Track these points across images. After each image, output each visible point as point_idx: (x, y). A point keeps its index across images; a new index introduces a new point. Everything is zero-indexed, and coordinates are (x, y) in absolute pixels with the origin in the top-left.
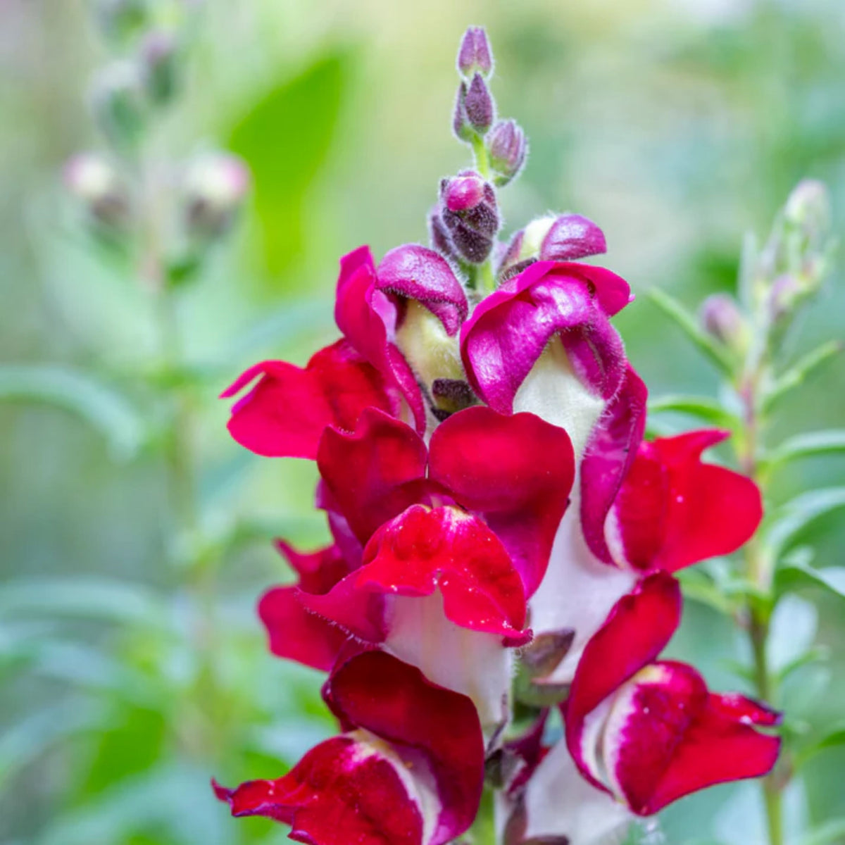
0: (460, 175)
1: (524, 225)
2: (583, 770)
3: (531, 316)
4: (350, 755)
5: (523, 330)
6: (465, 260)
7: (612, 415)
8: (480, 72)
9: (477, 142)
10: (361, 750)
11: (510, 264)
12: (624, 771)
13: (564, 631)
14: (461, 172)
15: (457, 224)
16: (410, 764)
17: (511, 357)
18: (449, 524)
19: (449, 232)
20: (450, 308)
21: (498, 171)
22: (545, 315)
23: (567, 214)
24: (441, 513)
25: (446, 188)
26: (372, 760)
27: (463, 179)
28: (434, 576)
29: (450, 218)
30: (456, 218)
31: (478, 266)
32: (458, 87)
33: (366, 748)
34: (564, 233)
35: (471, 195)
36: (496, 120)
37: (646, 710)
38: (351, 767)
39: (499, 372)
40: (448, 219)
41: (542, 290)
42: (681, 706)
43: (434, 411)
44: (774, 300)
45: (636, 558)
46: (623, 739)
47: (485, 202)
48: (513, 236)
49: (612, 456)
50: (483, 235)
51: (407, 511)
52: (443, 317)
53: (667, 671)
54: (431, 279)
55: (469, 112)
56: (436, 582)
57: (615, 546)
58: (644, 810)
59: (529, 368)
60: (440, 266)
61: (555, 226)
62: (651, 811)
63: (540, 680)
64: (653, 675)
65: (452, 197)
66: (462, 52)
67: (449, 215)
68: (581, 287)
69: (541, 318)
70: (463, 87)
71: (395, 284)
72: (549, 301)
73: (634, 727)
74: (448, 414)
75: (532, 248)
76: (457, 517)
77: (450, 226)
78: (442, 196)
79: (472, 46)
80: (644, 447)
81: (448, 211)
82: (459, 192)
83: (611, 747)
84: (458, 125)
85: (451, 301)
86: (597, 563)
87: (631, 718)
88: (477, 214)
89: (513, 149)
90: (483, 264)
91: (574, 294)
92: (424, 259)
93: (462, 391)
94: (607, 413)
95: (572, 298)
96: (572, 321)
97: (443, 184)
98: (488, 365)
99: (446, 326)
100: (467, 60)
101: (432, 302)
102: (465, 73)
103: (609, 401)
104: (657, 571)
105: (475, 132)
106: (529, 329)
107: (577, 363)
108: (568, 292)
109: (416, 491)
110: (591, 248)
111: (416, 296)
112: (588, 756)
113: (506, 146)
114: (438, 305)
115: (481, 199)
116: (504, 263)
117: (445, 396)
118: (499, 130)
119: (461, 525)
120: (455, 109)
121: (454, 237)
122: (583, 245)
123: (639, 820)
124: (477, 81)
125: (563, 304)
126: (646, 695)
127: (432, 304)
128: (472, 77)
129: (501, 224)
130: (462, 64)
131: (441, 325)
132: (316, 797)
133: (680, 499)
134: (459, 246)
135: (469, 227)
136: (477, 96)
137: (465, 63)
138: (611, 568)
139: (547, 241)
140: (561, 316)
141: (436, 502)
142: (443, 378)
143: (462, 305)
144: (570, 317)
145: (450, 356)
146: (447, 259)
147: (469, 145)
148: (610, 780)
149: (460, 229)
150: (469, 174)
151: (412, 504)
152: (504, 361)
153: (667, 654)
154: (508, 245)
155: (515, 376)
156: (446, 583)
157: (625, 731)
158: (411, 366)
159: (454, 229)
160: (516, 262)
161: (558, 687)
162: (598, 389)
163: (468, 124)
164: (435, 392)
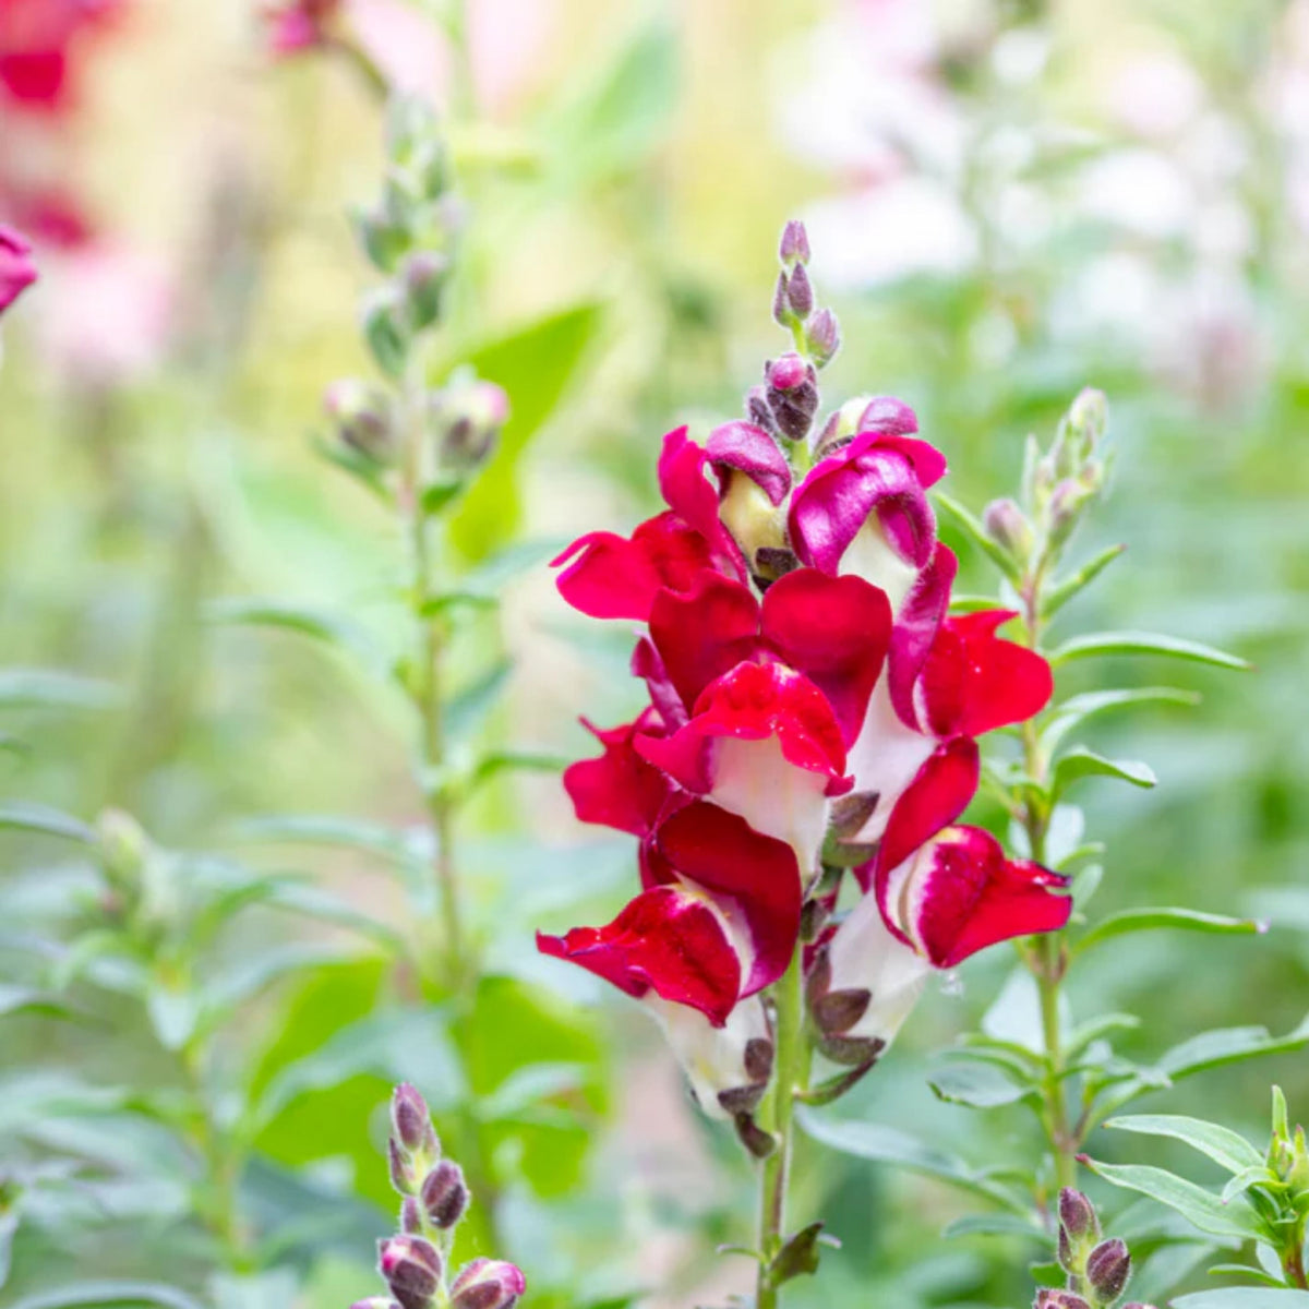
0: (784, 357)
1: (840, 406)
2: (887, 922)
3: (857, 484)
4: (673, 903)
5: (849, 497)
6: (785, 437)
7: (924, 583)
8: (801, 262)
9: (796, 328)
10: (684, 898)
11: (827, 442)
12: (926, 925)
13: (870, 792)
14: (784, 353)
15: (782, 401)
16: (728, 914)
17: (839, 523)
18: (779, 678)
19: (771, 410)
20: (775, 480)
21: (816, 354)
22: (870, 483)
23: (881, 396)
24: (771, 669)
25: (771, 368)
26: (694, 908)
27: (787, 360)
28: (770, 721)
29: (774, 396)
30: (780, 395)
31: (797, 443)
32: (779, 276)
33: (687, 895)
34: (881, 412)
35: (795, 374)
36: (815, 307)
37: (948, 868)
38: (675, 913)
39: (827, 537)
40: (772, 397)
41: (867, 460)
42: (980, 864)
43: (756, 579)
44: (1056, 504)
45: (939, 726)
46: (925, 894)
47: (809, 382)
48: (830, 416)
49: (917, 626)
50: (805, 412)
51: (738, 667)
52: (766, 488)
53: (965, 833)
54: (758, 453)
55: (791, 298)
56: (773, 726)
57: (921, 712)
58: (944, 962)
59: (854, 533)
60: (765, 441)
61: (871, 406)
62: (950, 964)
63: (845, 840)
64: (952, 836)
65: (778, 376)
66: (785, 242)
67: (774, 393)
68: (902, 459)
69: (867, 487)
70: (784, 277)
71: (726, 456)
72: (873, 470)
73: (936, 884)
74: (770, 582)
75: (849, 427)
76: (785, 673)
77: (773, 404)
78: (766, 377)
79: (793, 238)
80: (945, 622)
81: (775, 390)
82: (784, 371)
83: (915, 902)
84: (779, 312)
85: (777, 474)
86: (902, 727)
87: (934, 875)
88: (801, 391)
89: (830, 335)
90: (802, 441)
91: (896, 465)
92: (750, 434)
93: (783, 560)
94: (919, 581)
95: (895, 469)
96: (895, 490)
97: (768, 365)
98: (817, 530)
99: (771, 496)
100: (789, 250)
101: (757, 474)
102: (786, 262)
103: (922, 570)
104: (960, 735)
105: (796, 317)
106: (856, 496)
107: (891, 535)
108: (890, 463)
109: (745, 648)
110: (904, 427)
111: (744, 469)
112: (893, 911)
113: (824, 331)
114: (764, 477)
115: (804, 379)
116: (821, 441)
117: (767, 564)
118: (817, 317)
119: (790, 680)
120: (775, 296)
121: (778, 415)
122: (897, 424)
123: (940, 972)
124: (798, 271)
125: (887, 474)
126: (946, 854)
127: (760, 477)
128: (793, 265)
129: (821, 403)
130: (785, 254)
131: (766, 496)
132: (643, 941)
133: (978, 670)
134: (780, 424)
135: (792, 404)
136: (798, 283)
137: (787, 252)
138: (915, 734)
139: (863, 419)
140: (885, 485)
141: (764, 659)
142: (764, 546)
143: (786, 479)
144: (894, 485)
145: (775, 526)
146: (771, 435)
147: (789, 331)
148: (914, 935)
149: (785, 406)
150: (793, 356)
151: (743, 659)
152: (831, 525)
153: (964, 818)
154: (826, 423)
155: (841, 541)
156: (781, 729)
157: (928, 887)
158: (734, 536)
159: (777, 407)
160: (833, 440)
161: (862, 847)
162: (912, 559)
163: (789, 310)
164: (759, 561)
